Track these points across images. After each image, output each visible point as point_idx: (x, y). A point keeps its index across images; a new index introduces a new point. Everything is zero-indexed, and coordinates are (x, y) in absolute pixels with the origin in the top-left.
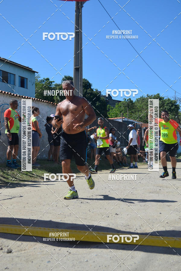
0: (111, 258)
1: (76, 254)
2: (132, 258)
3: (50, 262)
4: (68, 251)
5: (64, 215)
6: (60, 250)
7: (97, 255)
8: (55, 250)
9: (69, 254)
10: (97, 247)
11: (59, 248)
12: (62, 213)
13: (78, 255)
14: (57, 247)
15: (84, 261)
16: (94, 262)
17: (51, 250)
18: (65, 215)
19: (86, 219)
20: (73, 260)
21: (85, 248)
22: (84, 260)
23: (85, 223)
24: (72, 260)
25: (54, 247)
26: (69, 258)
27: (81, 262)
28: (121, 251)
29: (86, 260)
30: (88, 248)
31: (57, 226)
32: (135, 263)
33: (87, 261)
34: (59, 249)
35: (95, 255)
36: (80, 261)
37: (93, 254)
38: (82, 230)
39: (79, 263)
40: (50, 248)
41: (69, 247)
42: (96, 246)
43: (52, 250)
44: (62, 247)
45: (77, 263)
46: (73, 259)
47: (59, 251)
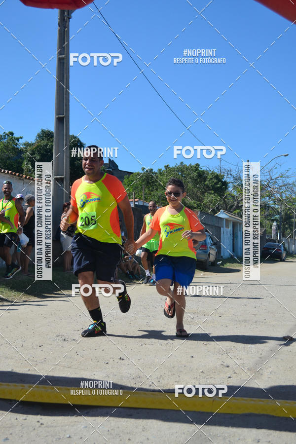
0: (109, 431)
1: (53, 427)
2: (143, 431)
3: (8, 439)
4: (38, 422)
5: (34, 361)
6: (26, 419)
7: (86, 427)
8: (17, 419)
9: (40, 427)
10: (87, 414)
11: (25, 416)
12: (31, 358)
13: (55, 427)
14: (21, 415)
15: (65, 437)
16: (81, 438)
17: (10, 420)
18: (36, 361)
19: (70, 367)
20: (47, 436)
21: (68, 415)
22: (64, 435)
23: (69, 374)
24: (45, 435)
25: (16, 414)
26: (42, 432)
27: (60, 439)
28: (126, 420)
29: (68, 436)
30: (73, 416)
31: (21, 380)
32: (148, 439)
33: (70, 437)
34: (24, 418)
35: (83, 426)
36: (58, 437)
37: (80, 425)
38: (63, 386)
39: (56, 440)
40: (10, 417)
41: (42, 415)
42: (86, 412)
43: (13, 420)
44: (29, 414)
45: (53, 442)
46: (48, 434)
47: (24, 421)
